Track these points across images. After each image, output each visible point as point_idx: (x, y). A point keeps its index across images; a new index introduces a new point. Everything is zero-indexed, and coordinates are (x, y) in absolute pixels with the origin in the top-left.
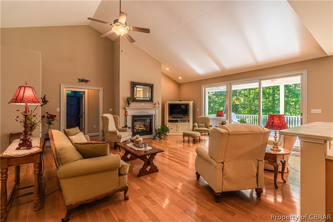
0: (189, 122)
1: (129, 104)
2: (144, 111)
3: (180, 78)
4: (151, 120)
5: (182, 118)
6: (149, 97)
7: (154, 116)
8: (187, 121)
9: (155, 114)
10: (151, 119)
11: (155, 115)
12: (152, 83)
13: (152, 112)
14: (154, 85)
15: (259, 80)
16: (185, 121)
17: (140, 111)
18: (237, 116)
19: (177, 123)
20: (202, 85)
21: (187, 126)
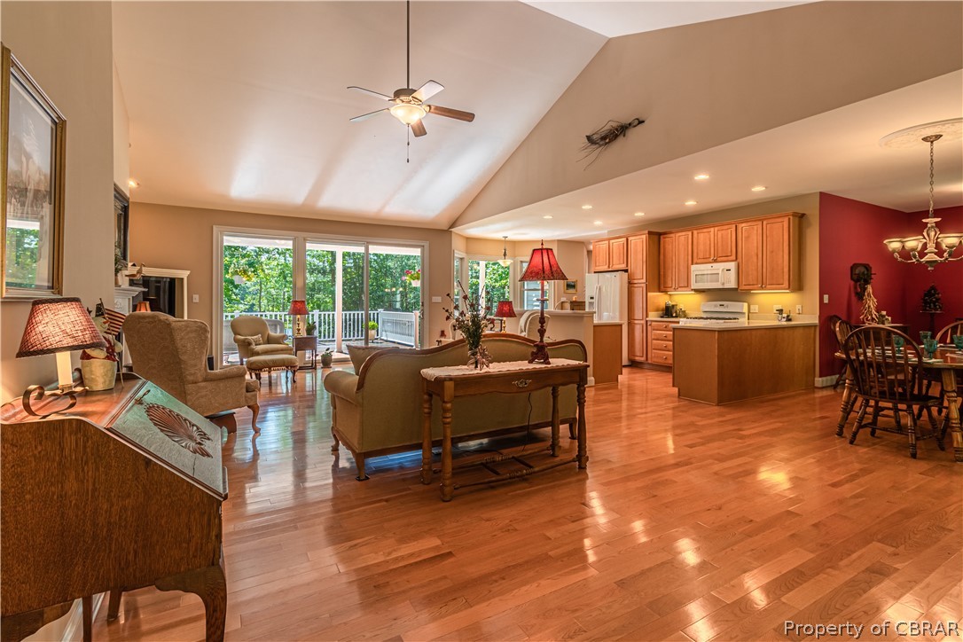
15: (367, 243)
20: (214, 227)
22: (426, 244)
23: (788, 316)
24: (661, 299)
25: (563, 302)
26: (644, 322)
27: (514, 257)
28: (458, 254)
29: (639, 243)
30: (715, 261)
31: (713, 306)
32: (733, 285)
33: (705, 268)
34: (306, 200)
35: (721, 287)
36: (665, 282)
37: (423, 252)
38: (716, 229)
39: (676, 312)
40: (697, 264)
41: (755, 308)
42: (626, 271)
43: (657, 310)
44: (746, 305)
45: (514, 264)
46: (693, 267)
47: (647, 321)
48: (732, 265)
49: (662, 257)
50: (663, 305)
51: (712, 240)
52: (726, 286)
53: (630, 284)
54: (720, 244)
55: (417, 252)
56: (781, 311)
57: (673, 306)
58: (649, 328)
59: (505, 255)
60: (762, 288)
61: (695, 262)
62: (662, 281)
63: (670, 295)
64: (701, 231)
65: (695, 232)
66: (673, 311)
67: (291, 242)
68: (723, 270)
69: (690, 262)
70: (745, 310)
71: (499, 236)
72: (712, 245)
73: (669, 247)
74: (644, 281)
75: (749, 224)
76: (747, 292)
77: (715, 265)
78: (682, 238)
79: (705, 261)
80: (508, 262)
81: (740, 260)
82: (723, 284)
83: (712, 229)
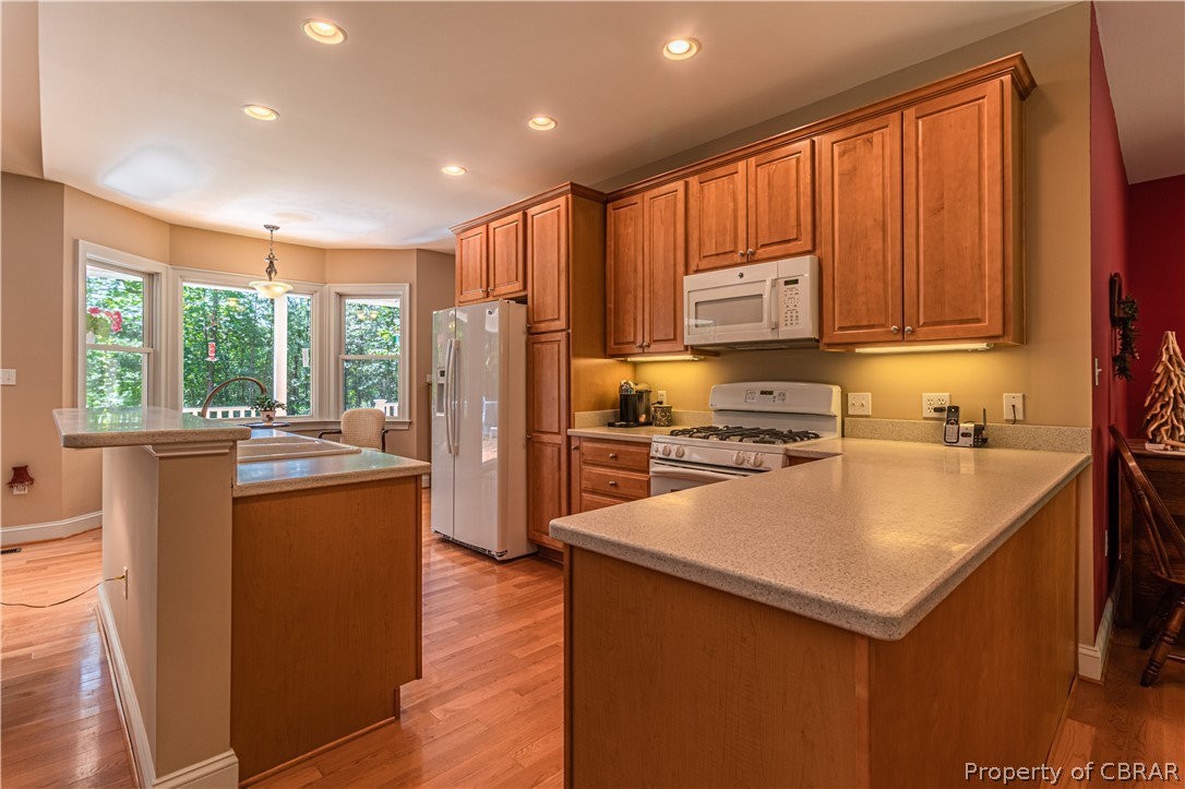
23: (979, 430)
24: (612, 376)
26: (560, 439)
29: (552, 219)
30: (750, 259)
31: (745, 396)
32: (805, 327)
33: (724, 282)
35: (770, 337)
36: (619, 330)
38: (752, 161)
39: (647, 411)
40: (697, 271)
41: (862, 402)
42: (522, 300)
43: (600, 405)
44: (836, 390)
45: (322, 300)
46: (690, 282)
47: (569, 438)
48: (803, 267)
49: (610, 261)
50: (614, 393)
51: (741, 198)
52: (785, 334)
53: (533, 334)
54: (763, 207)
56: (951, 413)
57: (640, 394)
58: (575, 454)
59: (271, 270)
60: (902, 336)
61: (693, 267)
62: (611, 328)
63: (635, 364)
64: (709, 174)
65: (694, 181)
66: (642, 408)
68: (775, 282)
69: (681, 268)
70: (836, 409)
72: (742, 213)
73: (628, 232)
74: (561, 324)
75: (855, 129)
76: (846, 351)
77: (751, 271)
78: (661, 202)
79: (723, 259)
81: (824, 249)
82: (775, 327)
83: (741, 165)
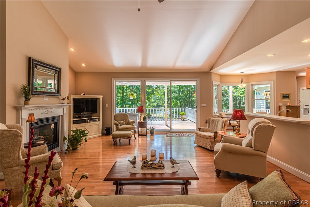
0: (99, 121)
1: (27, 99)
2: (48, 110)
3: (84, 65)
4: (56, 125)
5: (91, 116)
6: (55, 89)
7: (60, 117)
8: (97, 120)
9: (63, 114)
10: (57, 123)
11: (62, 116)
12: (60, 67)
13: (58, 112)
14: (62, 69)
15: (171, 80)
16: (94, 120)
17: (44, 111)
18: (119, 109)
19: (85, 124)
20: (112, 79)
21: (97, 125)
22: (198, 79)
25: (280, 106)
27: (248, 82)
28: (215, 83)
34: (142, 64)
37: (197, 83)
45: (248, 86)
55: (193, 83)
59: (242, 82)
67: (140, 82)
71: (238, 72)
80: (244, 85)
